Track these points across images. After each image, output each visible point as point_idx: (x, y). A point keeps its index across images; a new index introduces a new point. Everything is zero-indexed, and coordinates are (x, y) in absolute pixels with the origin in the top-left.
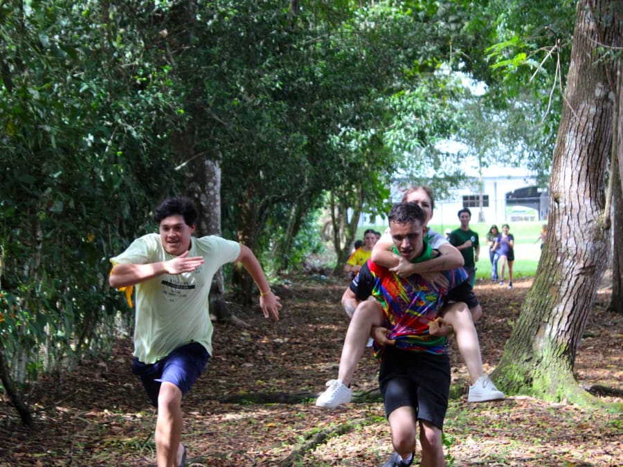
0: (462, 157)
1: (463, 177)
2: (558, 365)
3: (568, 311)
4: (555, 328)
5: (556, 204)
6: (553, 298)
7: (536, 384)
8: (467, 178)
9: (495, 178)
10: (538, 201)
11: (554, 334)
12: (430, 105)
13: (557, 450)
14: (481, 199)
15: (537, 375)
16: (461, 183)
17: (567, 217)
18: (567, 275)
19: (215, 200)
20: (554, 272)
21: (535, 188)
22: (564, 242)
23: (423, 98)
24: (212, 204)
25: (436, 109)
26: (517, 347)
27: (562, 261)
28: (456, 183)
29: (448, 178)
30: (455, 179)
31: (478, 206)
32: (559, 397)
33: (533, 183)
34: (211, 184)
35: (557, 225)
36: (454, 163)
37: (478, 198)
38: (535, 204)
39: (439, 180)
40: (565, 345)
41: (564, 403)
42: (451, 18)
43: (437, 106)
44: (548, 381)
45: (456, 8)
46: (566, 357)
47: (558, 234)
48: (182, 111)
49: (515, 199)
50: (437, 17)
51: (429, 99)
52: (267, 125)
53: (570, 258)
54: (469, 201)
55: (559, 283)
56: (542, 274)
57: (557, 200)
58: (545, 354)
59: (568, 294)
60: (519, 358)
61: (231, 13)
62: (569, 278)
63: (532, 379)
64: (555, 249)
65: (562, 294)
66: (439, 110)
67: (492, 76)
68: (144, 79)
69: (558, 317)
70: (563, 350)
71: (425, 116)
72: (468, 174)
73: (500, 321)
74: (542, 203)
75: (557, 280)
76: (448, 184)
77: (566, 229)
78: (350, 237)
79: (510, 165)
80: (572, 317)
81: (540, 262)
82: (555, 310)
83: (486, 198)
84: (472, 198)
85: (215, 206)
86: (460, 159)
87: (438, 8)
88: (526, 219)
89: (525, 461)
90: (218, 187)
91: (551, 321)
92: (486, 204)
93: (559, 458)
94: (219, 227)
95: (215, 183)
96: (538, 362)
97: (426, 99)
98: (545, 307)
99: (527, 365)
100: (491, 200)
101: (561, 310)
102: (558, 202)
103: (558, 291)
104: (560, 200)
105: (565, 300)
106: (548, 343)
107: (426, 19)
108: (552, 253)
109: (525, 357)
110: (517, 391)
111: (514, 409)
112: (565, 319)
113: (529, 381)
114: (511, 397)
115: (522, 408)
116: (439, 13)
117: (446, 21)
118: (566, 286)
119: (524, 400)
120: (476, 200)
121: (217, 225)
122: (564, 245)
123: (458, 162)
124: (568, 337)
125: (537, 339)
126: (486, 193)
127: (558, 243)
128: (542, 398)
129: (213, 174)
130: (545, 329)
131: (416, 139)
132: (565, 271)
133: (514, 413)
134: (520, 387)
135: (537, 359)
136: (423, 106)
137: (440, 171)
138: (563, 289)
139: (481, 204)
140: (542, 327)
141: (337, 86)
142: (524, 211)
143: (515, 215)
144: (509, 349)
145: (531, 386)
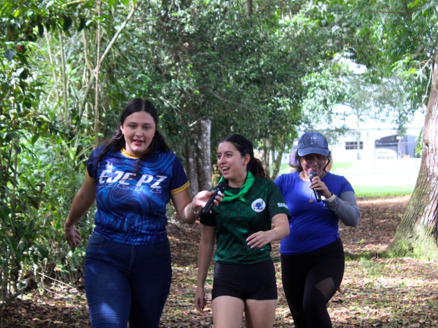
0: (347, 115)
1: (348, 130)
2: (428, 240)
3: (434, 209)
4: (426, 218)
5: (427, 147)
6: (425, 201)
7: (416, 251)
8: (350, 130)
9: (367, 130)
10: (396, 145)
11: (425, 222)
12: (331, 82)
13: (431, 283)
14: (358, 144)
15: (416, 246)
16: (346, 133)
17: (433, 155)
18: (433, 188)
19: (207, 145)
20: (425, 186)
21: (395, 136)
22: (431, 169)
23: (326, 78)
24: (205, 147)
25: (334, 85)
26: (404, 229)
27: (430, 180)
28: (343, 133)
29: (337, 130)
30: (342, 131)
31: (356, 148)
32: (429, 258)
33: (395, 133)
34: (204, 135)
35: (427, 159)
36: (342, 119)
37: (356, 143)
38: (394, 147)
39: (332, 131)
40: (432, 228)
41: (432, 261)
42: (344, 24)
43: (335, 83)
44: (423, 249)
45: (346, 17)
46: (433, 235)
47: (428, 165)
48: (198, 92)
49: (381, 144)
50: (334, 23)
51: (330, 78)
52: (247, 99)
53: (435, 178)
54: (349, 145)
55: (428, 193)
56: (419, 187)
57: (427, 145)
58: (420, 234)
59: (434, 199)
60: (405, 236)
61: (228, 33)
62: (434, 189)
63: (413, 248)
64: (426, 173)
65: (431, 199)
66: (336, 85)
67: (370, 62)
68: (175, 72)
69: (428, 212)
70: (431, 232)
71: (328, 90)
72: (350, 127)
73: (382, 221)
74: (399, 147)
75: (427, 191)
76: (337, 133)
77: (432, 162)
78: (276, 170)
79: (380, 121)
80: (436, 212)
81: (418, 181)
82: (426, 208)
83: (361, 143)
84: (352, 143)
85: (207, 148)
86: (346, 117)
87: (334, 18)
88: (388, 158)
89: (414, 287)
90: (209, 137)
91: (424, 215)
92: (361, 148)
93: (433, 286)
94: (210, 162)
95: (207, 134)
96: (417, 238)
97: (328, 78)
98: (420, 206)
99: (410, 240)
100: (364, 145)
101: (430, 208)
102: (428, 146)
103: (428, 197)
104: (429, 145)
105: (432, 202)
106: (422, 227)
107: (327, 25)
108: (425, 176)
109: (409, 235)
110: (404, 255)
111: (404, 264)
112: (432, 214)
113: (411, 249)
114: (401, 258)
115: (408, 264)
116: (336, 20)
117: (340, 26)
118: (433, 194)
119: (409, 260)
120: (354, 145)
121: (208, 161)
122: (431, 171)
123: (344, 119)
124: (434, 224)
125: (416, 225)
126: (361, 140)
127: (428, 170)
128: (419, 258)
129: (206, 129)
130: (421, 219)
131: (322, 105)
132: (432, 186)
133: (404, 266)
134: (406, 253)
135: (416, 237)
136: (327, 83)
137: (332, 125)
138: (431, 196)
139: (359, 147)
140: (419, 218)
141: (287, 74)
142: (386, 153)
143: (380, 155)
144: (400, 230)
145: (412, 252)
